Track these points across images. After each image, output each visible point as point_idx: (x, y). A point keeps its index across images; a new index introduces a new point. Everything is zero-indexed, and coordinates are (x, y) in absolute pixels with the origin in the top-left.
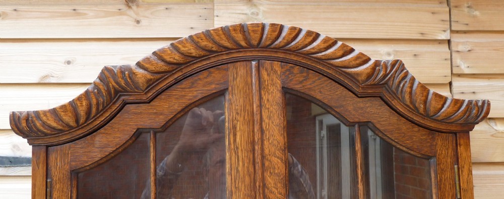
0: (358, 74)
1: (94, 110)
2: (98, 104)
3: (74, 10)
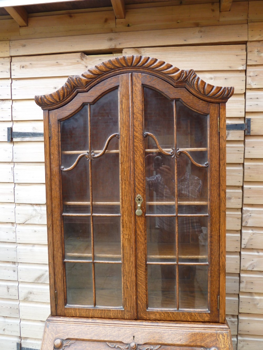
0: (174, 77)
1: (66, 94)
2: (67, 92)
3: (57, 62)
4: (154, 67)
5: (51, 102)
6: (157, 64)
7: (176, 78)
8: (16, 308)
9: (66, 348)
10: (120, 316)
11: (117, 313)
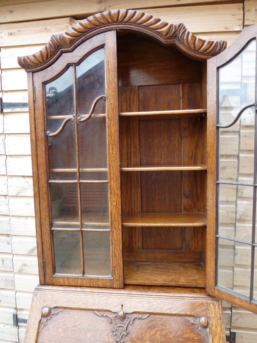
0: (163, 31)
1: (49, 55)
2: (51, 52)
3: (46, 28)
4: (142, 22)
5: (34, 63)
6: (144, 19)
7: (164, 34)
8: (11, 280)
9: (54, 316)
10: (109, 285)
11: (106, 282)
